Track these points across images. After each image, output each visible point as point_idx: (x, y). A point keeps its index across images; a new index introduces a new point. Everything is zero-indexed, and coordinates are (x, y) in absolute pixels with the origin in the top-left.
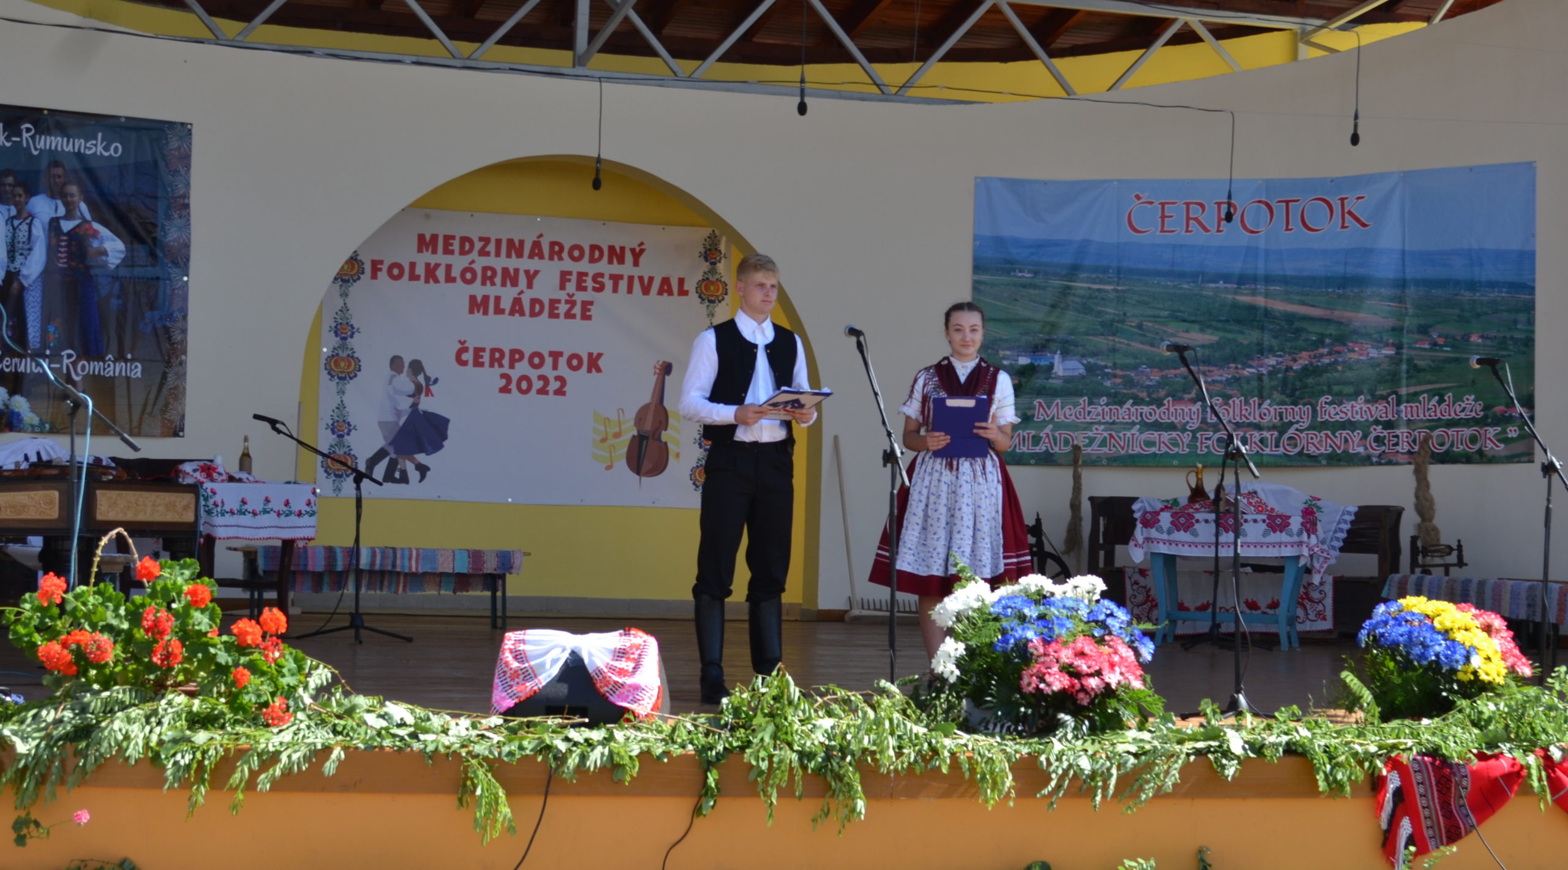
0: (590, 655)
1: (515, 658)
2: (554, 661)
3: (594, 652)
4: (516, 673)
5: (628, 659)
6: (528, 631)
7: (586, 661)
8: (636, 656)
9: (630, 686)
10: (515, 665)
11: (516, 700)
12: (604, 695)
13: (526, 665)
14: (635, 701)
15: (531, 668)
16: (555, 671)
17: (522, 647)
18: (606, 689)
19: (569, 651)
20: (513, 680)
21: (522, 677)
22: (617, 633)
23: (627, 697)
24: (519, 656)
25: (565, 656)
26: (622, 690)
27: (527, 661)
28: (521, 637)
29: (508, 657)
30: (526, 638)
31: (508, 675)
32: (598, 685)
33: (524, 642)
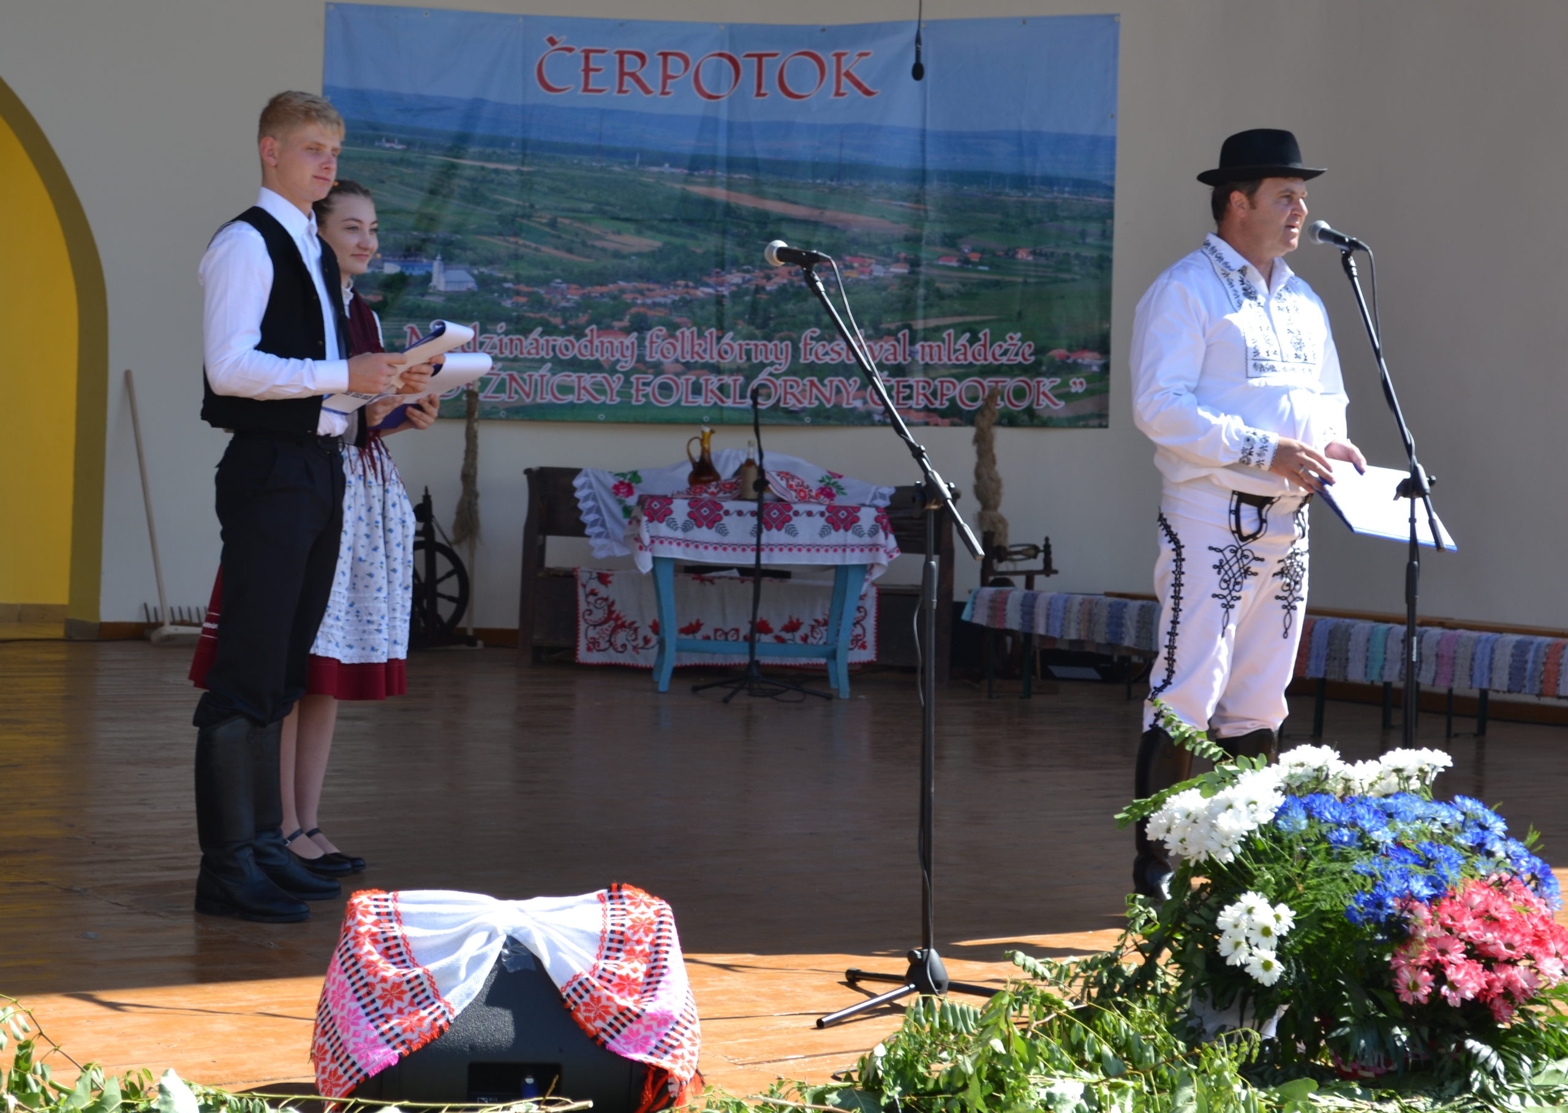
0: (553, 948)
1: (386, 953)
2: (476, 962)
3: (559, 940)
4: (395, 991)
5: (631, 952)
6: (402, 894)
7: (547, 963)
8: (647, 947)
9: (653, 1017)
10: (391, 972)
11: (402, 1049)
12: (596, 1038)
13: (418, 971)
14: (664, 1049)
15: (430, 978)
16: (476, 983)
17: (398, 931)
18: (599, 1024)
19: (503, 938)
20: (389, 1003)
21: (407, 997)
22: (593, 896)
23: (647, 1039)
24: (394, 949)
25: (496, 948)
26: (634, 1027)
27: (416, 965)
28: (391, 907)
29: (370, 951)
30: (402, 908)
31: (378, 992)
32: (581, 1016)
33: (397, 917)
